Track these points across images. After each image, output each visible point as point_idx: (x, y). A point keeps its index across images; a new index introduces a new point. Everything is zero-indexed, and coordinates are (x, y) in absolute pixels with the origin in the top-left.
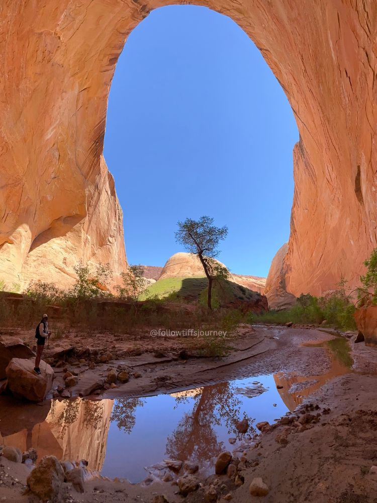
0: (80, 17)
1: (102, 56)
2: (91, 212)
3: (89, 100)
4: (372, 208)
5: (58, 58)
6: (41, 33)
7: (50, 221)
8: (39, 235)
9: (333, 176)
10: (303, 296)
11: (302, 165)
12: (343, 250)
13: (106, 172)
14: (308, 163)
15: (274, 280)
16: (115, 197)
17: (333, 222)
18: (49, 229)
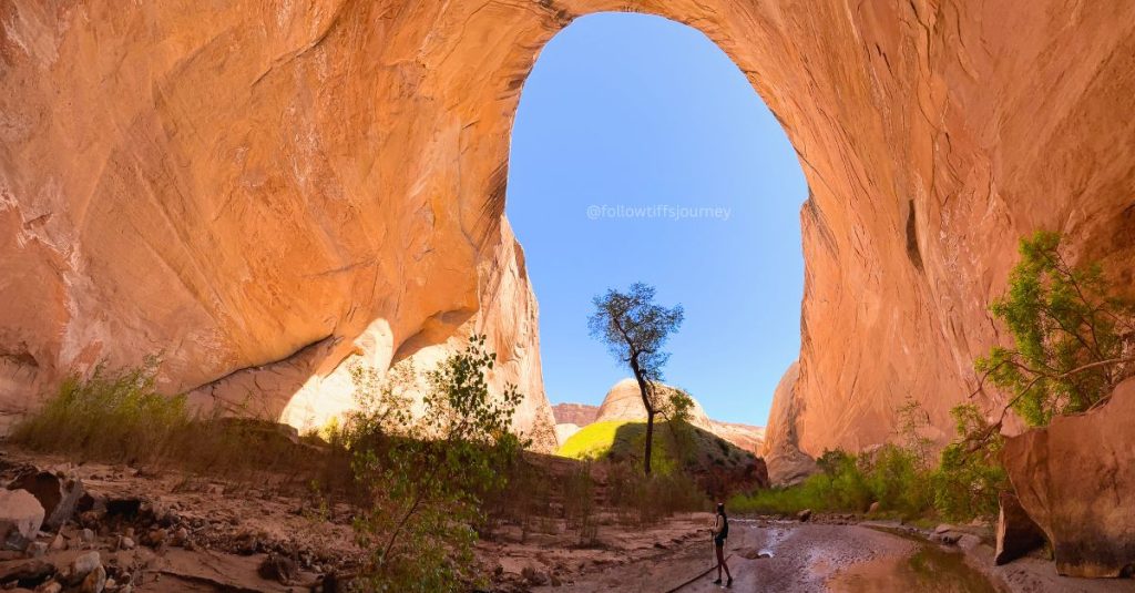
0: (456, 36)
1: (495, 80)
2: (486, 304)
3: (479, 138)
4: (942, 272)
5: (424, 90)
6: (396, 66)
7: (423, 320)
8: (406, 341)
9: (865, 241)
10: (827, 453)
11: (814, 231)
12: (891, 365)
13: (511, 243)
14: (824, 227)
15: (779, 429)
16: (526, 279)
17: (869, 319)
18: (421, 332)
